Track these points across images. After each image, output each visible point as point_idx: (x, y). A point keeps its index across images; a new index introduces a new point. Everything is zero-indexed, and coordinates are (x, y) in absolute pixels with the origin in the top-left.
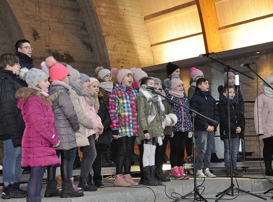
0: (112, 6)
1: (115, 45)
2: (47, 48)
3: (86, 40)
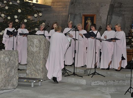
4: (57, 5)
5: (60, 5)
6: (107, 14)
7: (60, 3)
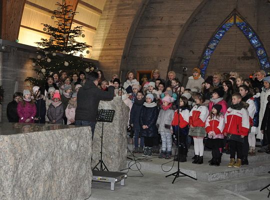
4: (105, 60)
5: (110, 60)
6: (167, 70)
7: (110, 57)
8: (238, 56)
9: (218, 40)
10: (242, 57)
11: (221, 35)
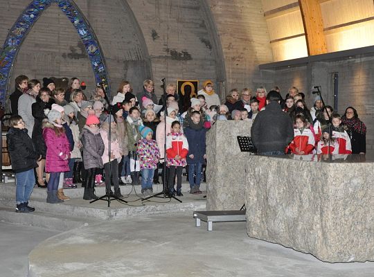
0: (229, 4)
1: (231, 43)
2: (166, 47)
3: (204, 37)
8: (63, 51)
9: (27, 23)
10: (69, 54)
11: (32, 16)
